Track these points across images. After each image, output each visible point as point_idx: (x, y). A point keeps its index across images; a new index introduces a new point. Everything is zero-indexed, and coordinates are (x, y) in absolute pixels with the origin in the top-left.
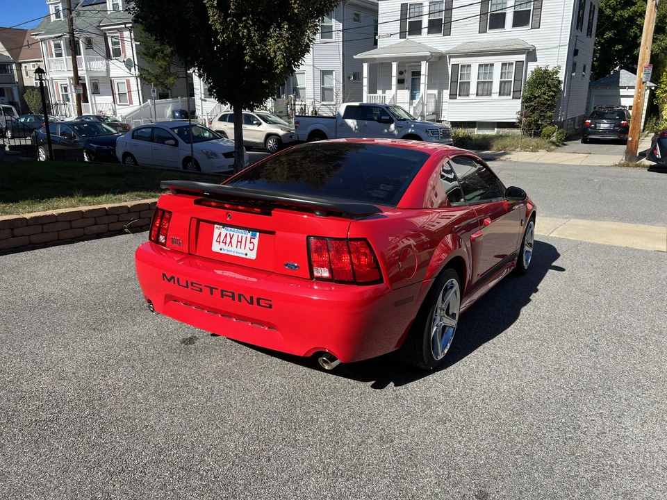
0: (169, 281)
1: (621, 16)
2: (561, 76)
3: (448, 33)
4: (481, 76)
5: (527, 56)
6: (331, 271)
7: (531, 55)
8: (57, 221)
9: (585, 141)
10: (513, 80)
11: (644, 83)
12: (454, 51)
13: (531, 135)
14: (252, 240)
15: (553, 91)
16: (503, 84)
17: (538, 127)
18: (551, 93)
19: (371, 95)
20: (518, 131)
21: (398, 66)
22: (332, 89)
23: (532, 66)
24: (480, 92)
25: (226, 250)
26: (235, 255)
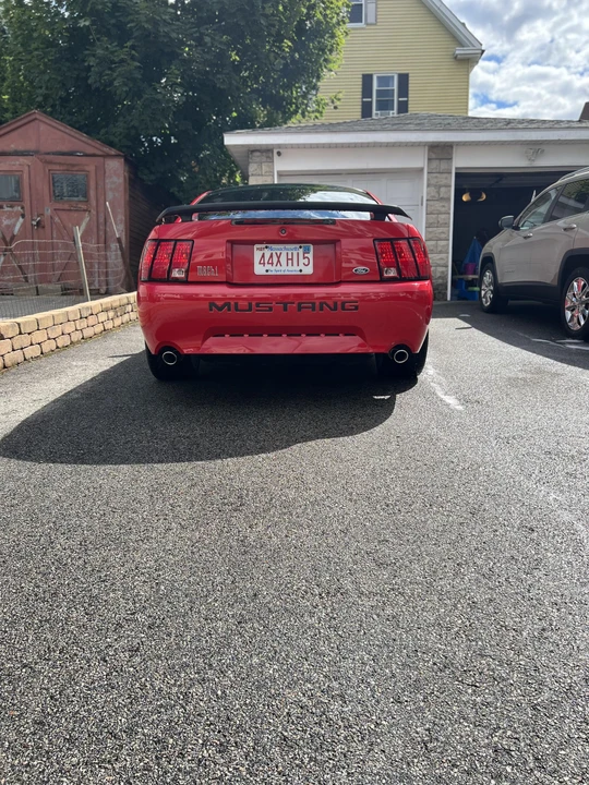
6: (398, 270)
14: (306, 255)
25: (274, 270)
26: (287, 273)
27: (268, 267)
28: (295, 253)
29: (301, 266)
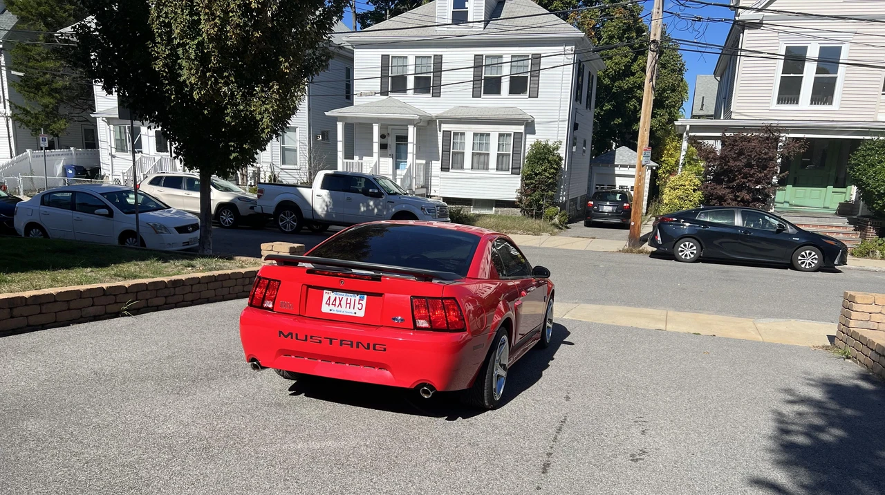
0: (286, 337)
1: (620, 87)
2: (562, 152)
3: (437, 94)
4: (477, 147)
5: (526, 127)
6: (430, 322)
7: (530, 126)
8: (55, 301)
9: (589, 224)
10: (511, 153)
11: (643, 166)
12: (445, 115)
13: (532, 216)
14: (361, 302)
15: (554, 168)
16: (501, 157)
17: (540, 207)
18: (552, 170)
19: (348, 161)
20: (517, 211)
21: (381, 128)
22: (296, 151)
23: (530, 140)
24: (475, 165)
25: (336, 310)
26: (345, 314)
27: (332, 307)
28: (353, 299)
29: (356, 310)
